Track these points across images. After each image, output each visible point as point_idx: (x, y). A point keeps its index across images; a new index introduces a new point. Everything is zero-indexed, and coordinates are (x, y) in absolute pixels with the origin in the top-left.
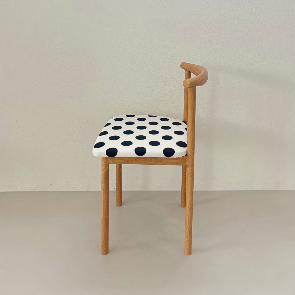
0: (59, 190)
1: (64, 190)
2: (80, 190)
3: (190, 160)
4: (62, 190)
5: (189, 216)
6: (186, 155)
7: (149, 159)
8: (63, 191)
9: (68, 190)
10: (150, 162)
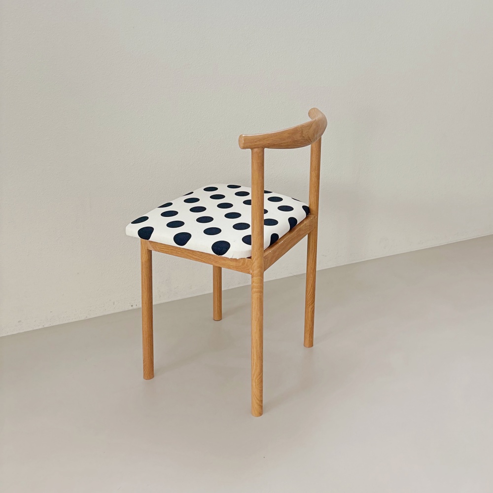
0: (35, 329)
1: (45, 326)
2: (74, 320)
4: (40, 327)
7: (198, 253)
8: (43, 327)
9: (52, 325)
10: (200, 259)
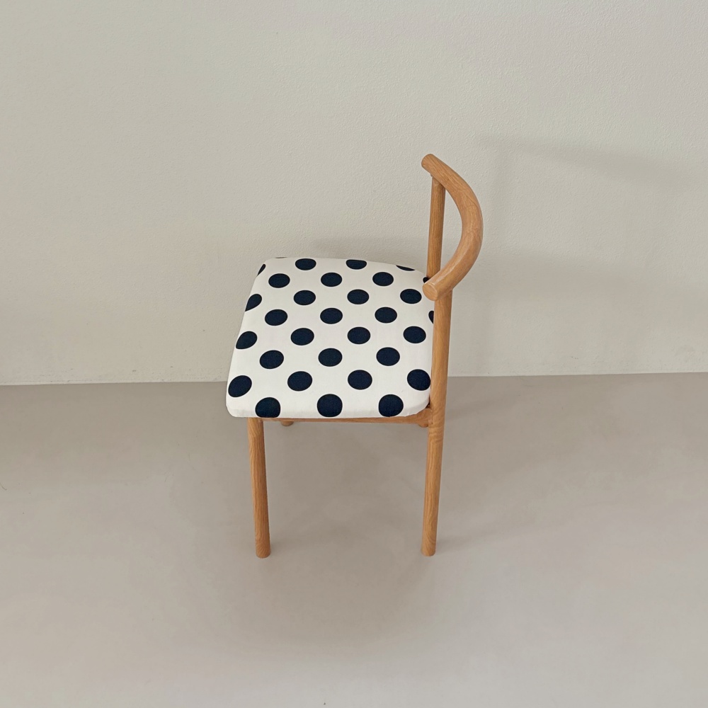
0: (153, 381)
1: (165, 381)
3: (435, 417)
4: (159, 381)
5: (431, 502)
6: (429, 406)
9: (172, 381)
